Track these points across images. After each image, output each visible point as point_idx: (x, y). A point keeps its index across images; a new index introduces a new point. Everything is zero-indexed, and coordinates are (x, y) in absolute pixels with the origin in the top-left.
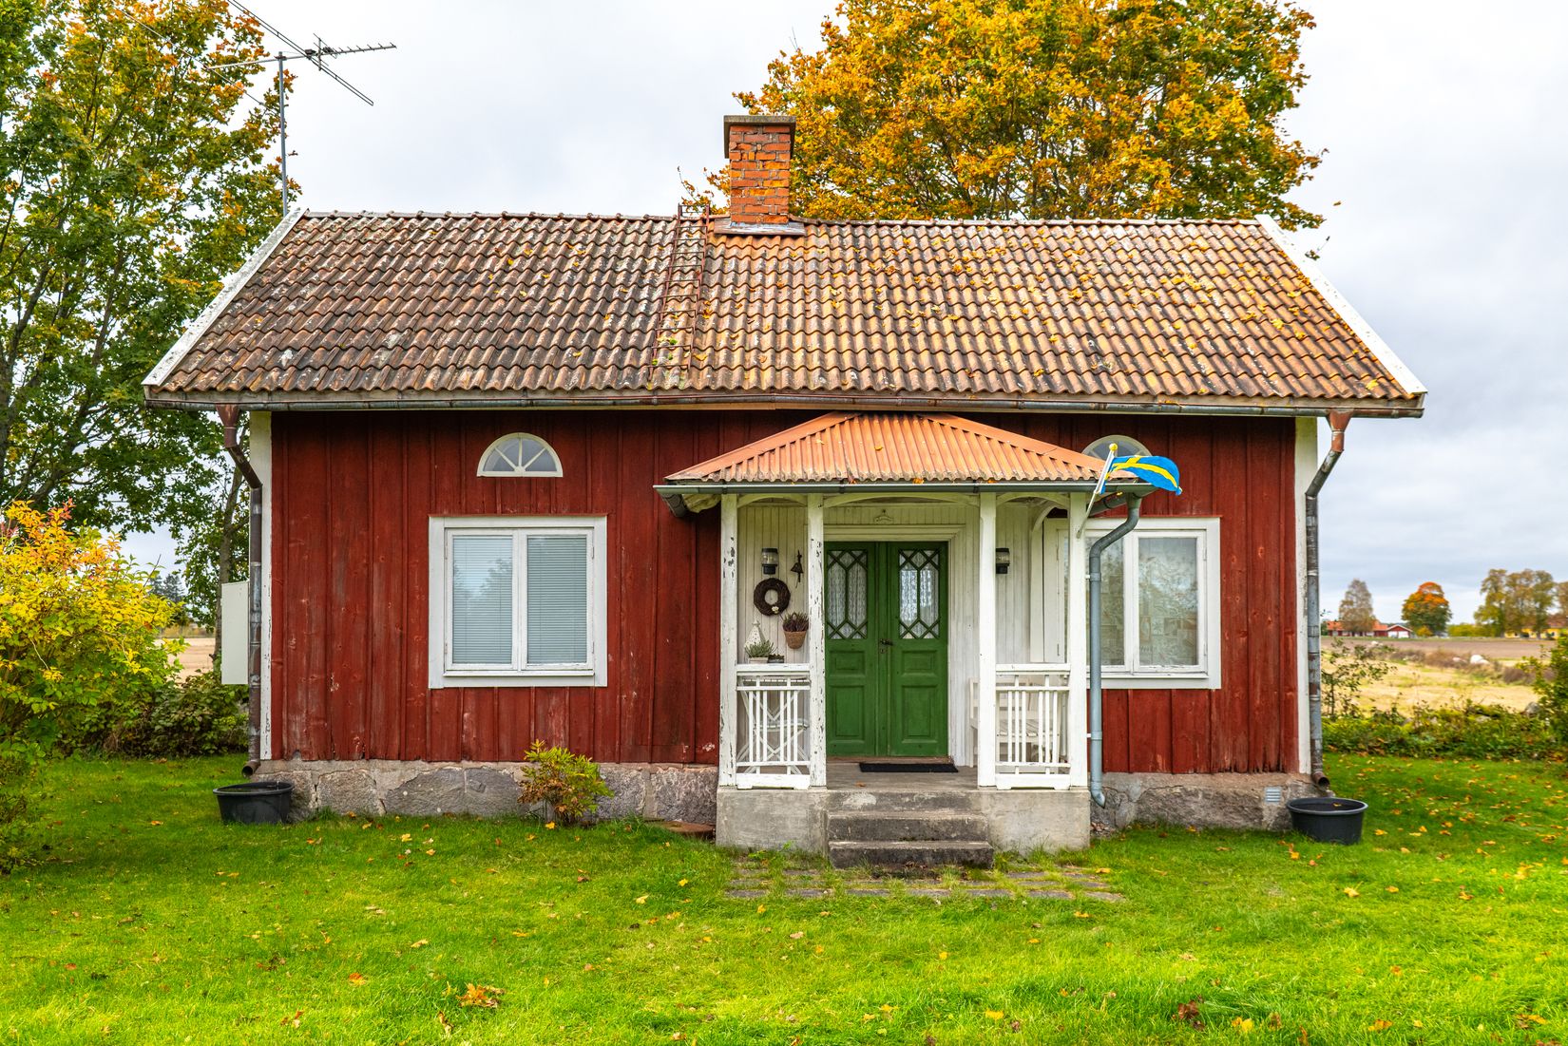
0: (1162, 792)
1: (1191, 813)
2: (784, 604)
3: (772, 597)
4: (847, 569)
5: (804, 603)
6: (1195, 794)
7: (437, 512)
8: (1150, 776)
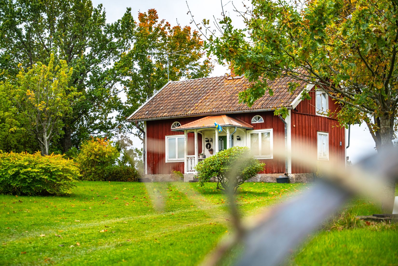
0: (263, 177)
1: (268, 180)
2: (210, 147)
3: (208, 146)
4: (221, 141)
5: (213, 147)
6: (268, 177)
7: (166, 135)
8: (262, 174)
